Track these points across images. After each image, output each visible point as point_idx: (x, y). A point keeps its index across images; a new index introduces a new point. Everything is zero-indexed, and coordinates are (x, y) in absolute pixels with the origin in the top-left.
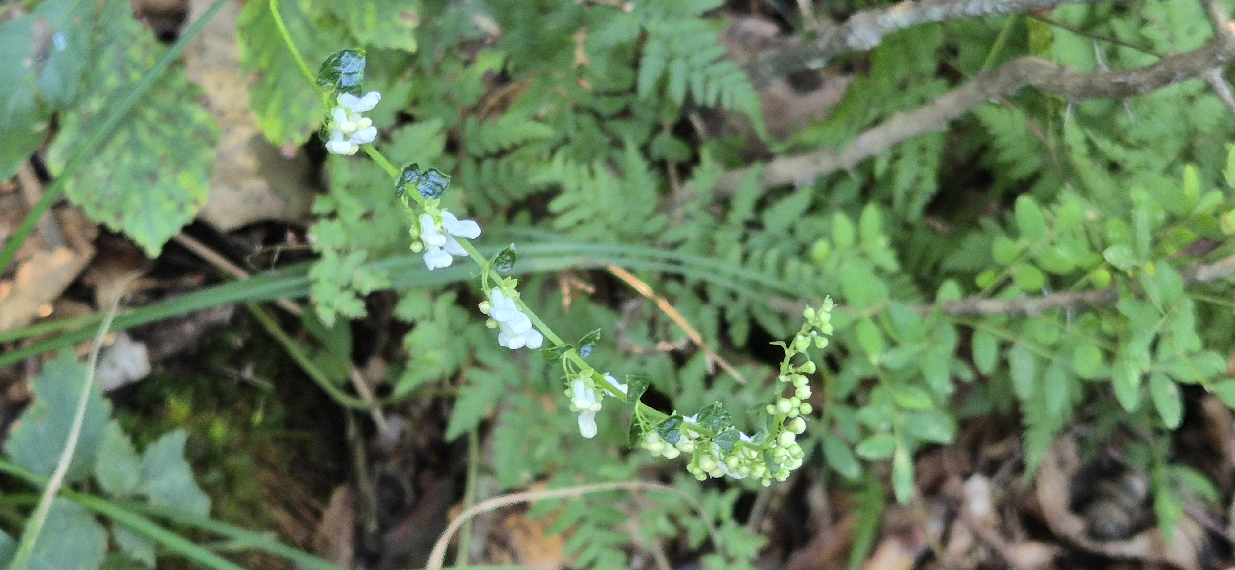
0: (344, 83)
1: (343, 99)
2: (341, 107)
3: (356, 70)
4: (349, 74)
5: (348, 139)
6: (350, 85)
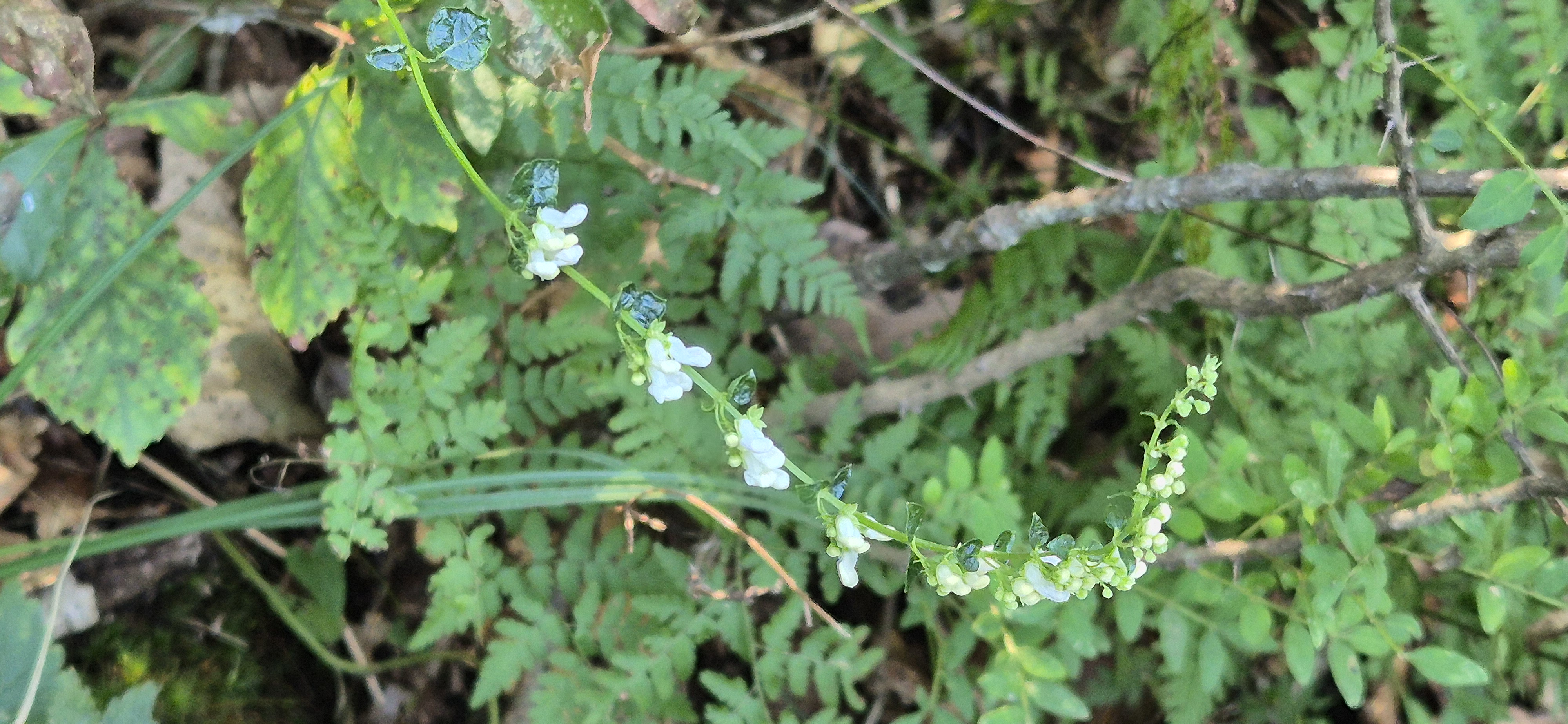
0: (537, 201)
1: (544, 214)
2: (543, 222)
3: (549, 184)
4: (541, 188)
5: (550, 260)
6: (543, 202)
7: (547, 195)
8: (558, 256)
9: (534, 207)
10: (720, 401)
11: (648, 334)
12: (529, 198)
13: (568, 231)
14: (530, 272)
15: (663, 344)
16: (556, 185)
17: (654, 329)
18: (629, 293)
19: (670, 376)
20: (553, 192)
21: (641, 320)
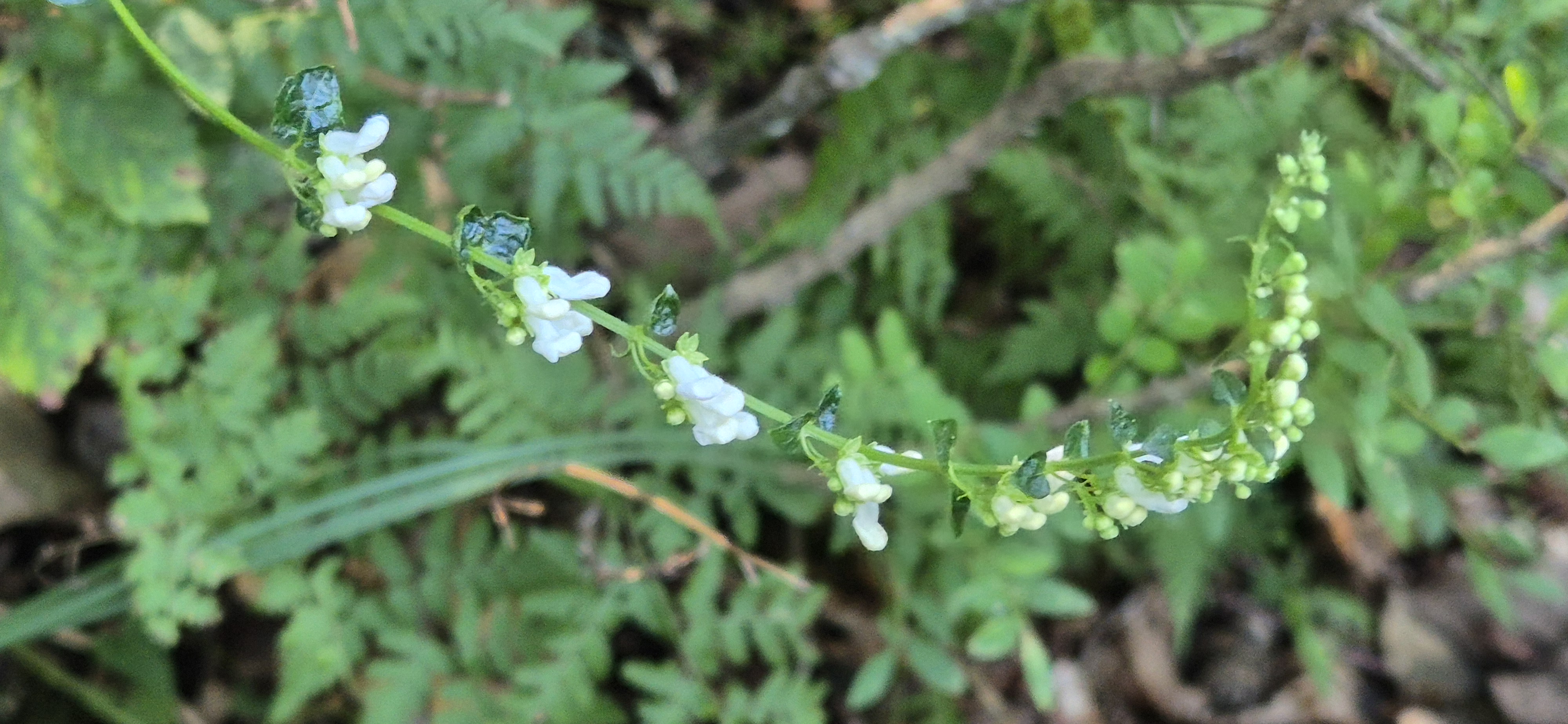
0: (316, 125)
1: (329, 142)
2: (330, 154)
3: (329, 101)
4: (319, 107)
5: (354, 203)
6: (324, 125)
7: (329, 115)
8: (364, 193)
9: (313, 135)
10: (635, 338)
11: (514, 271)
12: (304, 125)
13: (368, 156)
14: (331, 226)
15: (537, 280)
16: (338, 98)
17: (520, 263)
18: (475, 222)
19: (557, 321)
20: (335, 109)
21: (500, 254)
